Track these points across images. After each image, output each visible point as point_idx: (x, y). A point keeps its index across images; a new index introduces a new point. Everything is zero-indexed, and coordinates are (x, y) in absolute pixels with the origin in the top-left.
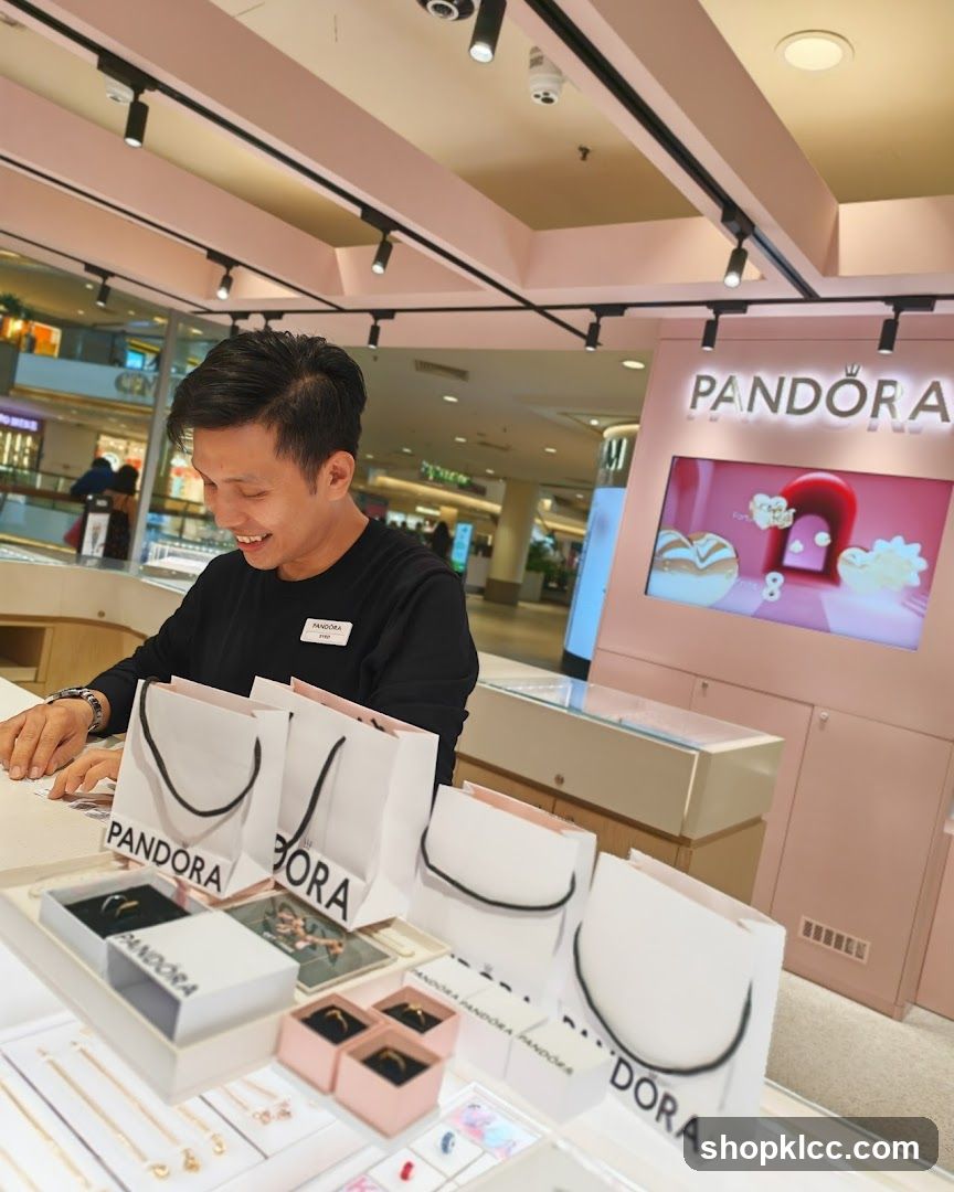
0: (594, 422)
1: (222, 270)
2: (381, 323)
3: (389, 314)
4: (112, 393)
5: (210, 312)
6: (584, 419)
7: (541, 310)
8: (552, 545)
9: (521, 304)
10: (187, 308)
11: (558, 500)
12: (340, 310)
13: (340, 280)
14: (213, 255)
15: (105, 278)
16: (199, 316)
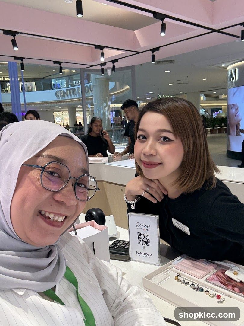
0: (223, 65)
1: (100, 51)
2: (155, 53)
3: (157, 49)
4: (55, 98)
5: (93, 66)
6: (219, 65)
7: (219, 31)
8: (205, 112)
9: (211, 31)
10: (85, 67)
11: (206, 96)
12: (139, 53)
13: (138, 42)
14: (97, 47)
15: (60, 64)
16: (89, 68)
